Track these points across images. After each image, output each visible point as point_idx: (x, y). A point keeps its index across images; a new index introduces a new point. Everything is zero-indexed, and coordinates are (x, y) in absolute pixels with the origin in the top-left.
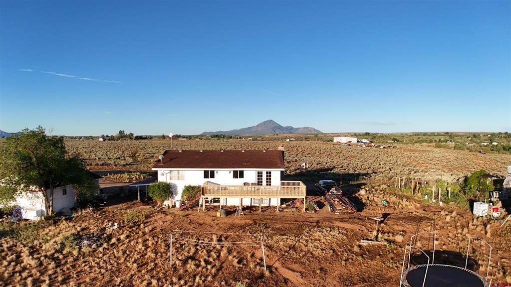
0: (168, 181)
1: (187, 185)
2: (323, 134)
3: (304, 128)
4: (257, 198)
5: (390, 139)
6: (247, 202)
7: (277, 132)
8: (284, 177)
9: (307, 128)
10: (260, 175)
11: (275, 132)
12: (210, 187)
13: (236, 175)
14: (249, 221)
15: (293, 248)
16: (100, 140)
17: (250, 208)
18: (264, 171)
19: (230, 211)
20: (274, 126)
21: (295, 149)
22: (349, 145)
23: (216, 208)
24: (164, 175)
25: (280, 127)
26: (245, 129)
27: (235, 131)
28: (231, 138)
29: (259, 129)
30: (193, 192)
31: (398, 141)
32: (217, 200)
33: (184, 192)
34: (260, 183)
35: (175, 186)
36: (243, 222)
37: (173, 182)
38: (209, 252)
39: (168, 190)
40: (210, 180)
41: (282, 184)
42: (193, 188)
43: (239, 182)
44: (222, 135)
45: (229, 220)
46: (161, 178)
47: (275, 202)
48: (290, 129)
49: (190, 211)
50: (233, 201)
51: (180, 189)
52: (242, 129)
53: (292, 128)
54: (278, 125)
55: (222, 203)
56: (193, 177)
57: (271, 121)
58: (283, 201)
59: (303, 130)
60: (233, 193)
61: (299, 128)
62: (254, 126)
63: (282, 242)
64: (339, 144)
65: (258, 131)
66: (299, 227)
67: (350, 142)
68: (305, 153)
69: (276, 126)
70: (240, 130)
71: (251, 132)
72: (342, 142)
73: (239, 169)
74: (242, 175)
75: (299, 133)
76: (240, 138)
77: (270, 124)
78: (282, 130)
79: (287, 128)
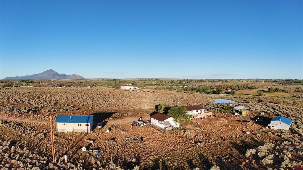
2: (85, 79)
3: (73, 75)
11: (54, 77)
20: (54, 73)
25: (57, 74)
26: (35, 75)
27: (27, 76)
29: (44, 75)
48: (64, 76)
52: (32, 75)
53: (65, 75)
54: (56, 73)
57: (51, 70)
59: (72, 76)
61: (70, 75)
62: (41, 73)
65: (43, 76)
69: (55, 74)
70: (30, 76)
71: (39, 77)
75: (69, 78)
76: (41, 83)
77: (51, 72)
78: (59, 76)
79: (62, 75)
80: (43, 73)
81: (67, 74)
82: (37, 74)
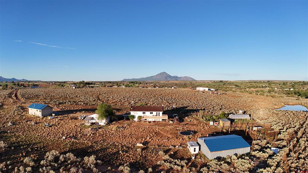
0: (134, 115)
1: (139, 116)
2: (196, 81)
3: (185, 77)
4: (156, 119)
5: (234, 85)
6: (154, 120)
7: (168, 79)
8: (163, 114)
9: (186, 77)
10: (157, 113)
11: (167, 79)
12: (144, 116)
13: (151, 113)
14: (154, 124)
15: (163, 129)
16: (73, 88)
17: (154, 121)
18: (158, 112)
19: (150, 122)
21: (175, 95)
22: (203, 92)
23: (146, 121)
24: (132, 113)
25: (170, 76)
27: (143, 78)
28: (141, 83)
29: (157, 77)
30: (140, 117)
31: (238, 86)
32: (146, 120)
33: (138, 117)
34: (157, 115)
35: (135, 116)
36: (153, 124)
37: (135, 115)
38: (147, 129)
39: (133, 117)
40: (144, 114)
41: (162, 116)
42: (140, 116)
43: (152, 115)
44: (135, 82)
45: (150, 124)
46: (132, 114)
47: (161, 120)
49: (140, 122)
50: (150, 120)
51: (137, 117)
53: (177, 77)
55: (147, 120)
56: (140, 113)
57: (164, 72)
58: (163, 120)
59: (183, 79)
60: (150, 118)
61: (182, 77)
62: (154, 76)
63: (161, 128)
64: (199, 91)
65: (156, 78)
66: (165, 125)
67: (205, 90)
68: (179, 98)
69: (167, 76)
70: (146, 78)
71: (153, 79)
72: (200, 90)
73: (151, 112)
74: (152, 113)
75: (181, 80)
76: (146, 84)
77: (164, 75)
78: (171, 78)
79: (174, 77)
80: (156, 75)
81: (179, 76)
82: (152, 77)
